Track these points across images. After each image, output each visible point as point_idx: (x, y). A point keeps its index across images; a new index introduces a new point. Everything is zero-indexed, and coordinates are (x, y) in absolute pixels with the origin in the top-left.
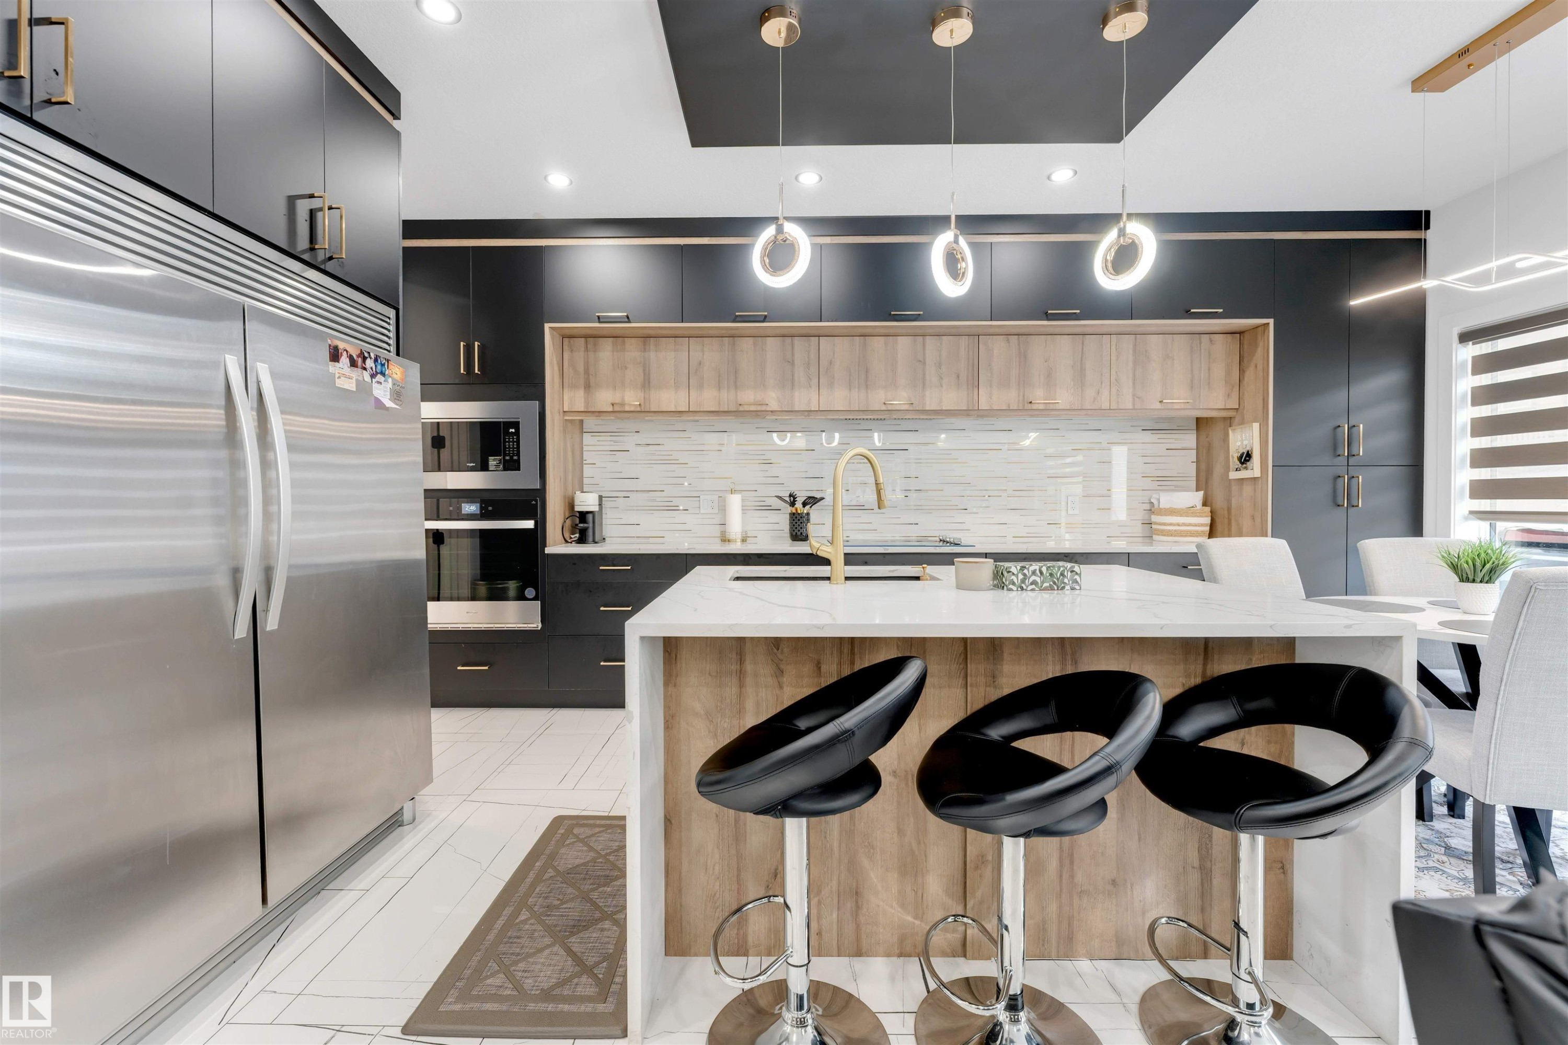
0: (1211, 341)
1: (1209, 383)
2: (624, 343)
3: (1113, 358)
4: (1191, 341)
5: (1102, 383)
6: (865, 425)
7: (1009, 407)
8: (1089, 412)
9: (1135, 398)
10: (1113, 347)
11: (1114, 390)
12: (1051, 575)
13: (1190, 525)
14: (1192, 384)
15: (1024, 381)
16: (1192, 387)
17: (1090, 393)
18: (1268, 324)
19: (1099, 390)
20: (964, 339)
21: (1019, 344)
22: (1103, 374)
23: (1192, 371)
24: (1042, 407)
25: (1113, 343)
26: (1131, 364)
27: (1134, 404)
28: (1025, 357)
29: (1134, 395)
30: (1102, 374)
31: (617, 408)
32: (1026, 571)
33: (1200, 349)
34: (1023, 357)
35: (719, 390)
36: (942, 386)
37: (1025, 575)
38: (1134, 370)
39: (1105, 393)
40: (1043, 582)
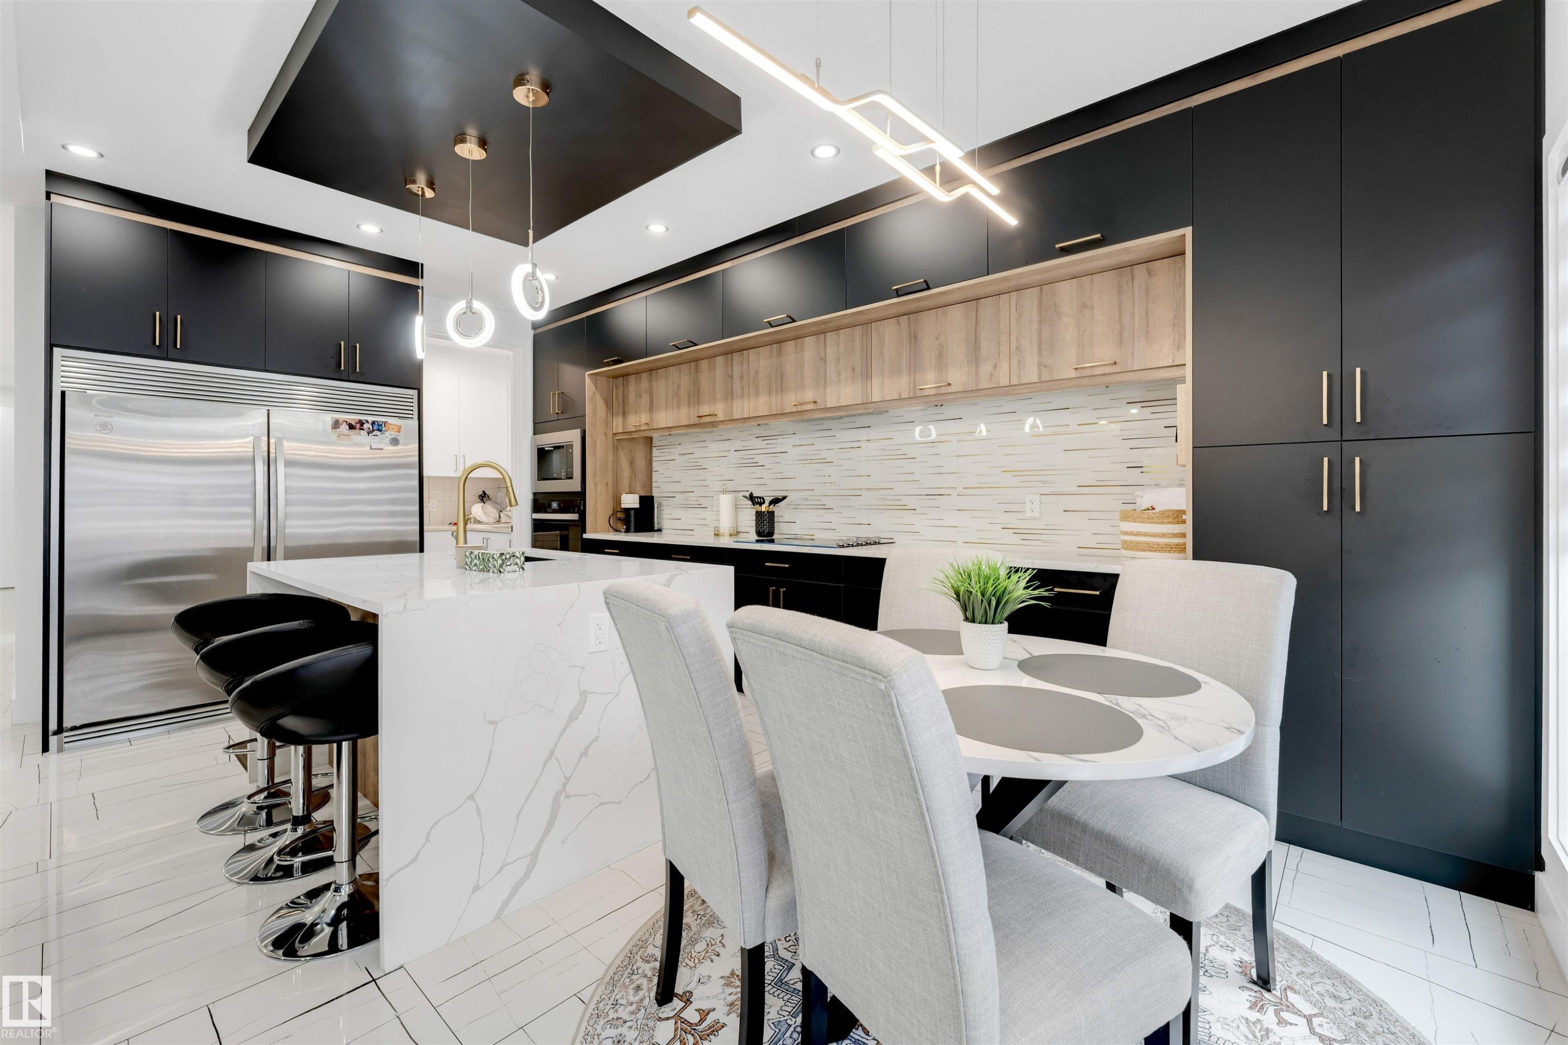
0: (1149, 272)
1: (1147, 332)
2: (640, 376)
3: (1013, 321)
4: (1118, 279)
5: (999, 355)
6: (827, 424)
7: (900, 396)
8: (989, 392)
9: (1042, 367)
10: (1013, 309)
11: (1014, 362)
12: (483, 559)
13: (1146, 535)
14: (1121, 337)
15: (915, 366)
16: (1121, 341)
17: (986, 369)
18: (1184, 235)
19: (996, 364)
20: (858, 329)
21: (909, 325)
22: (1002, 343)
23: (1120, 321)
24: (933, 392)
25: (1013, 302)
26: (1035, 326)
27: (1040, 376)
28: (916, 337)
29: (1040, 364)
30: (1000, 343)
31: (637, 429)
32: (472, 555)
33: (1133, 287)
34: (914, 338)
35: (689, 407)
36: (840, 382)
37: (471, 558)
38: (1040, 333)
39: (1004, 365)
40: (480, 565)
